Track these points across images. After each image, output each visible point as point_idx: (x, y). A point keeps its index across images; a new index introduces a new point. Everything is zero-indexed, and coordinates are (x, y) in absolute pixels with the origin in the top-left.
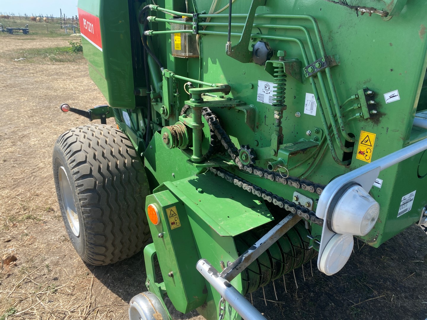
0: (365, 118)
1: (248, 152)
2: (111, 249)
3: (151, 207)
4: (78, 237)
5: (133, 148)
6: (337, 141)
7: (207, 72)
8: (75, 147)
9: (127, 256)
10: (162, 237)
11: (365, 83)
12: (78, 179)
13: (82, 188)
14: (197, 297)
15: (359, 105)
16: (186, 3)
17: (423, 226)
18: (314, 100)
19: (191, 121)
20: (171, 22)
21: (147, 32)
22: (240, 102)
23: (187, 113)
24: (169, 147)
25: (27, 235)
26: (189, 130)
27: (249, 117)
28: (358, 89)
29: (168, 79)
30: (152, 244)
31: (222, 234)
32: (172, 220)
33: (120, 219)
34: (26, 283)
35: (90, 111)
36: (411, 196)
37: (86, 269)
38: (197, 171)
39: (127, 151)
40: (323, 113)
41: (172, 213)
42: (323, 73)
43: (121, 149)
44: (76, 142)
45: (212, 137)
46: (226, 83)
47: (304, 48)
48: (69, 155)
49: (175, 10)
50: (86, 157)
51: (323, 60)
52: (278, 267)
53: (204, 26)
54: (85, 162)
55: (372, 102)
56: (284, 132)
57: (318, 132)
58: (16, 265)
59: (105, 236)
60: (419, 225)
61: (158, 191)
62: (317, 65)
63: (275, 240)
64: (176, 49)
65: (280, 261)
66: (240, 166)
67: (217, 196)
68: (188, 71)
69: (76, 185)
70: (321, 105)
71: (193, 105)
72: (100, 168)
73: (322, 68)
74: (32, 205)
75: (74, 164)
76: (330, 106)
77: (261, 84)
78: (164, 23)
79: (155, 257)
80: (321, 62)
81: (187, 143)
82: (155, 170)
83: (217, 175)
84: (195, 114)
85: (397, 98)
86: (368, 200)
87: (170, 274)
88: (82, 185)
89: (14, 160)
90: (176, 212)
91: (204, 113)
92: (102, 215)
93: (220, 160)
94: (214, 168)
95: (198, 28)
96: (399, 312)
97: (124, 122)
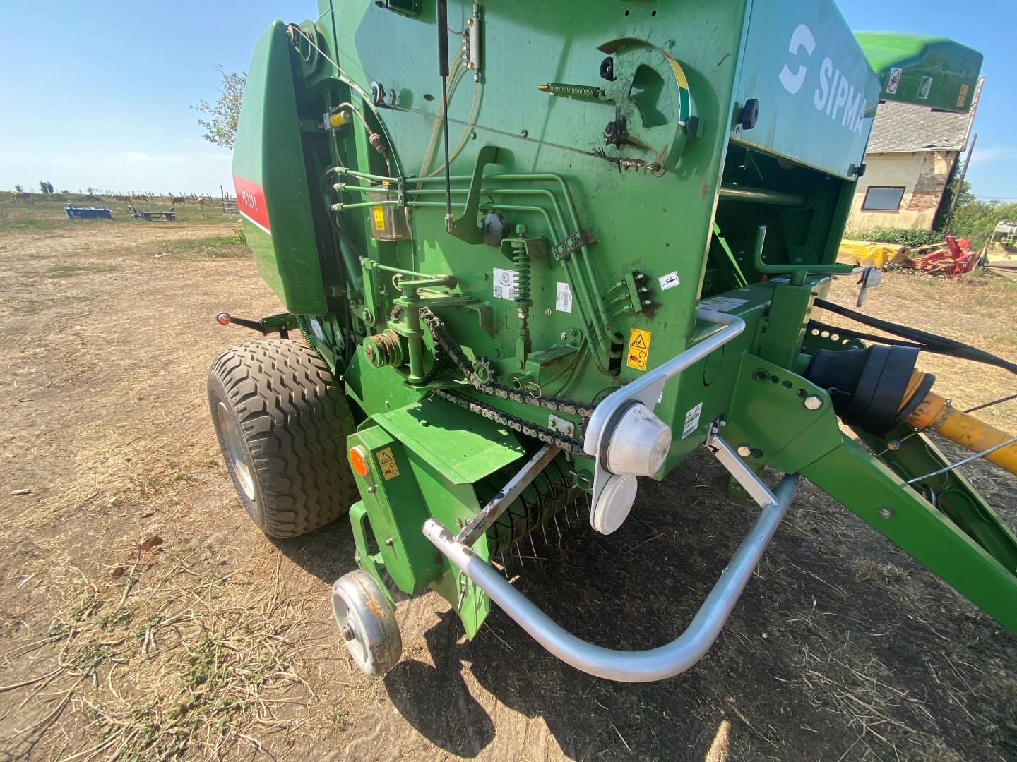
0: (636, 311)
1: (486, 365)
2: (303, 513)
3: (354, 452)
4: (254, 500)
5: (327, 369)
6: (602, 344)
7: (423, 260)
8: (238, 374)
9: (329, 519)
10: (374, 491)
11: (633, 265)
12: (246, 419)
13: (253, 432)
14: (427, 570)
15: (628, 295)
16: (388, 164)
17: (711, 446)
18: (569, 291)
19: (404, 328)
20: (368, 191)
21: (335, 207)
22: (470, 298)
23: (400, 316)
24: (375, 365)
25: (177, 504)
26: (403, 340)
27: (484, 319)
28: (624, 273)
29: (370, 271)
30: (361, 502)
31: (456, 481)
32: (385, 468)
33: (314, 469)
34: (177, 574)
35: (263, 322)
36: (696, 410)
37: (269, 545)
38: (419, 396)
39: (318, 374)
40: (581, 308)
41: (386, 457)
42: (578, 253)
43: (309, 373)
44: (239, 365)
45: (436, 348)
46: (451, 274)
47: (551, 220)
48: (230, 385)
49: (372, 173)
50: (256, 386)
51: (578, 235)
52: (534, 513)
53: (415, 194)
54: (254, 394)
55: (644, 289)
56: (531, 337)
57: (575, 334)
58: (161, 550)
59: (293, 496)
60: (707, 445)
61: (364, 427)
62: (570, 243)
63: (529, 482)
64: (377, 229)
65: (537, 505)
66: (477, 385)
67: (449, 428)
68: (398, 261)
69: (243, 427)
70: (577, 297)
71: (406, 304)
72: (277, 401)
73: (578, 246)
74: (185, 459)
75: (238, 397)
76: (590, 298)
77: (498, 273)
78: (358, 192)
79: (365, 520)
80: (575, 237)
81: (402, 358)
82: (361, 398)
83: (446, 399)
84: (409, 317)
85: (676, 283)
86: (656, 425)
87: (388, 542)
88: (253, 427)
89: (155, 397)
90: (391, 456)
91: (423, 315)
92: (286, 468)
93: (449, 379)
94: (442, 390)
95: (407, 198)
96: (683, 552)
97: (314, 334)
